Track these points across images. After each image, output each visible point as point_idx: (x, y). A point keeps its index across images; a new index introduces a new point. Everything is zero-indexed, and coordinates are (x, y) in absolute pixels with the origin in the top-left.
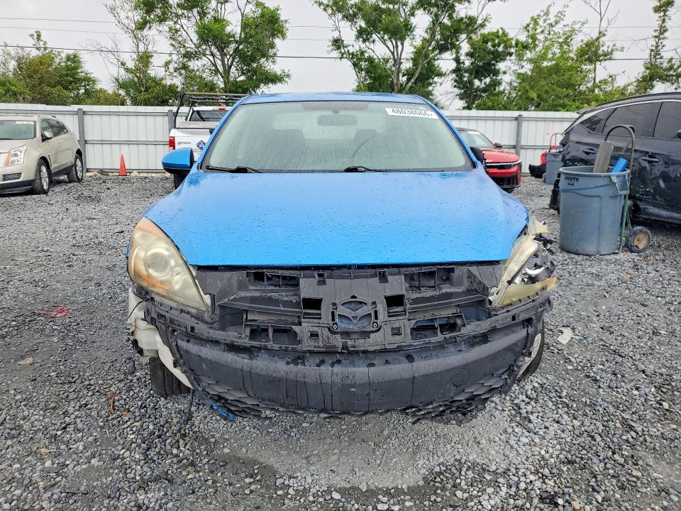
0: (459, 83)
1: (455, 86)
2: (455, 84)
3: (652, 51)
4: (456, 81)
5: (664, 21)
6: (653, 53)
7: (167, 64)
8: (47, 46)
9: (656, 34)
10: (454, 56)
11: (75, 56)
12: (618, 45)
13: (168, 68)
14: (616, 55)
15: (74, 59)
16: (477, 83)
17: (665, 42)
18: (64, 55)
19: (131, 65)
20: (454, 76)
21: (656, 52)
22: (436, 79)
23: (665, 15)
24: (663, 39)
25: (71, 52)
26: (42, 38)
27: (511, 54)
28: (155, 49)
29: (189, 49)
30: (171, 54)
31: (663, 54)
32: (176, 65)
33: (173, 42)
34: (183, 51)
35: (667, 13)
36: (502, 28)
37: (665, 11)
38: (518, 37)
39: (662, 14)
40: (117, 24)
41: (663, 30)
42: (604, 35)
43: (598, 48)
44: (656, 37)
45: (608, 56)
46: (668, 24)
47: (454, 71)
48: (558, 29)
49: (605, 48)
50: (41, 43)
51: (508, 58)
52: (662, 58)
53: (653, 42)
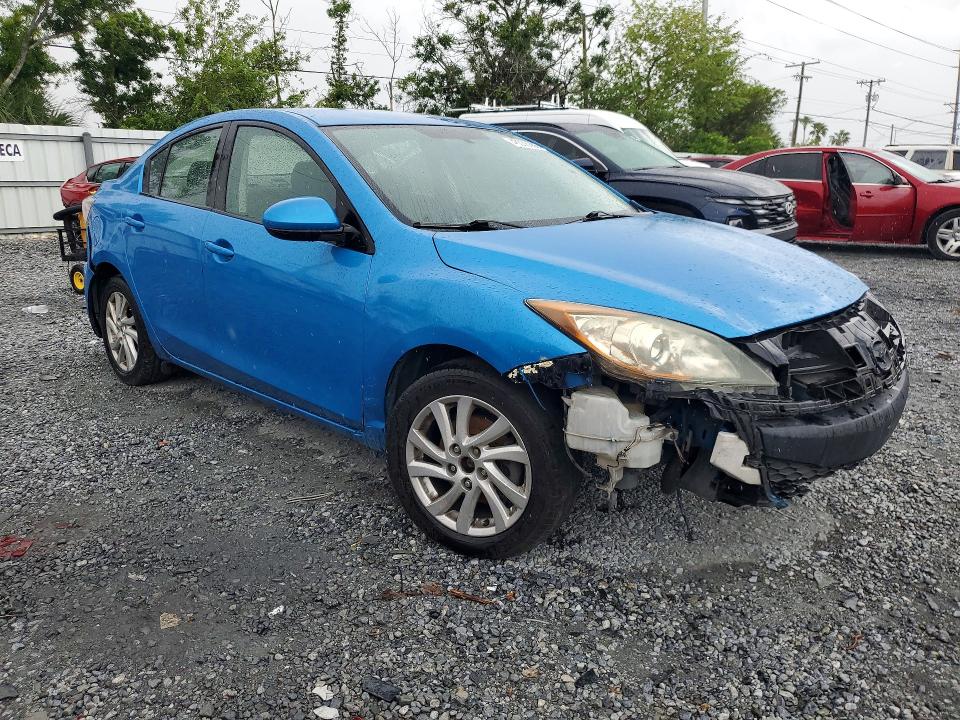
0: (89, 85)
1: (84, 91)
2: (83, 86)
3: (333, 63)
4: (82, 82)
5: (341, 28)
6: (334, 66)
9: (335, 43)
10: (73, 42)
12: (304, 53)
14: (302, 65)
16: (121, 89)
17: (346, 55)
20: (79, 73)
21: (338, 64)
22: (46, 77)
23: (341, 22)
24: (344, 50)
27: (166, 50)
31: (346, 68)
35: (344, 19)
36: (139, 10)
37: (342, 17)
38: (174, 27)
39: (338, 19)
41: (341, 41)
42: (283, 38)
43: (278, 53)
44: (336, 47)
45: (292, 65)
46: (347, 33)
47: (77, 66)
48: (232, 21)
49: (288, 55)
51: (161, 55)
52: (345, 73)
53: (332, 53)
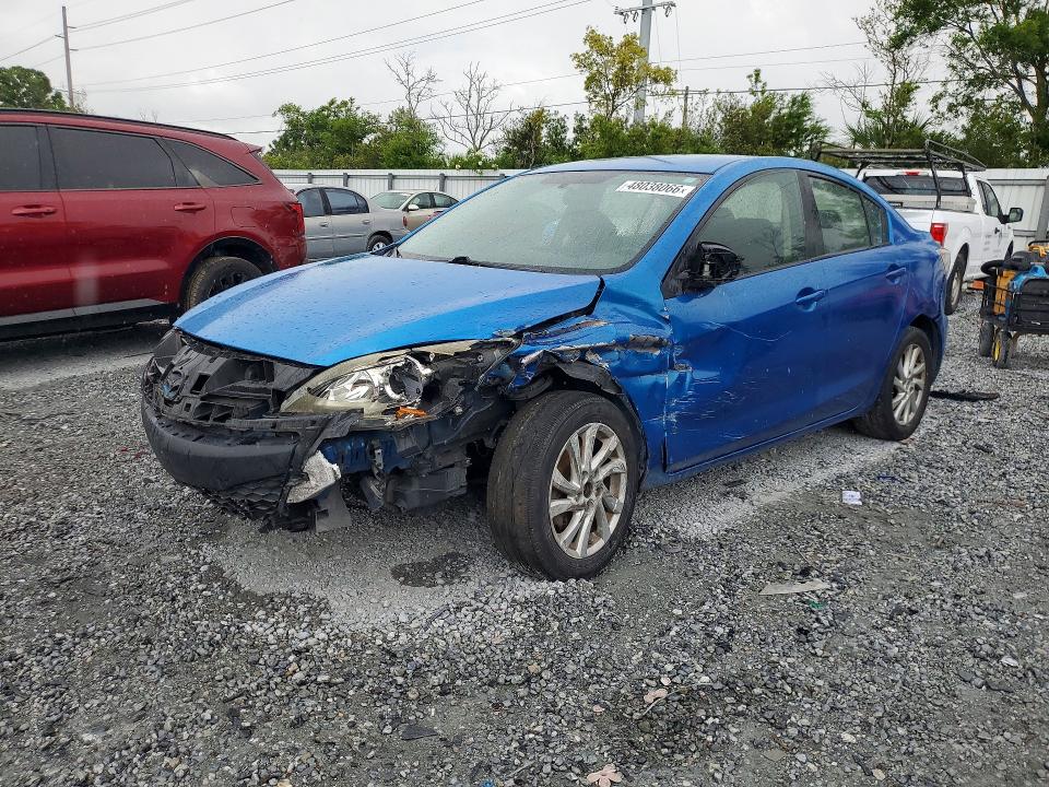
7: (935, 100)
8: (767, 88)
11: (804, 97)
13: (936, 107)
15: (802, 103)
18: (788, 99)
19: (877, 105)
25: (799, 93)
26: (762, 77)
28: (924, 76)
29: (981, 71)
30: (945, 83)
32: (951, 100)
33: (955, 62)
34: (970, 74)
40: (867, 44)
50: (760, 85)
